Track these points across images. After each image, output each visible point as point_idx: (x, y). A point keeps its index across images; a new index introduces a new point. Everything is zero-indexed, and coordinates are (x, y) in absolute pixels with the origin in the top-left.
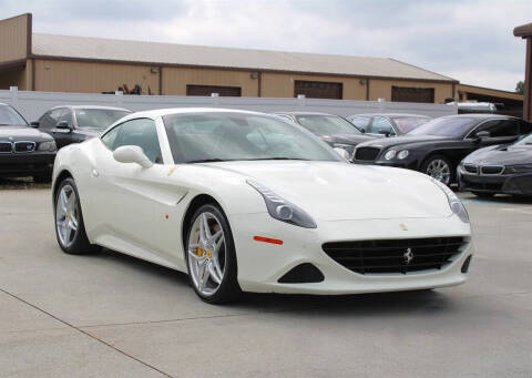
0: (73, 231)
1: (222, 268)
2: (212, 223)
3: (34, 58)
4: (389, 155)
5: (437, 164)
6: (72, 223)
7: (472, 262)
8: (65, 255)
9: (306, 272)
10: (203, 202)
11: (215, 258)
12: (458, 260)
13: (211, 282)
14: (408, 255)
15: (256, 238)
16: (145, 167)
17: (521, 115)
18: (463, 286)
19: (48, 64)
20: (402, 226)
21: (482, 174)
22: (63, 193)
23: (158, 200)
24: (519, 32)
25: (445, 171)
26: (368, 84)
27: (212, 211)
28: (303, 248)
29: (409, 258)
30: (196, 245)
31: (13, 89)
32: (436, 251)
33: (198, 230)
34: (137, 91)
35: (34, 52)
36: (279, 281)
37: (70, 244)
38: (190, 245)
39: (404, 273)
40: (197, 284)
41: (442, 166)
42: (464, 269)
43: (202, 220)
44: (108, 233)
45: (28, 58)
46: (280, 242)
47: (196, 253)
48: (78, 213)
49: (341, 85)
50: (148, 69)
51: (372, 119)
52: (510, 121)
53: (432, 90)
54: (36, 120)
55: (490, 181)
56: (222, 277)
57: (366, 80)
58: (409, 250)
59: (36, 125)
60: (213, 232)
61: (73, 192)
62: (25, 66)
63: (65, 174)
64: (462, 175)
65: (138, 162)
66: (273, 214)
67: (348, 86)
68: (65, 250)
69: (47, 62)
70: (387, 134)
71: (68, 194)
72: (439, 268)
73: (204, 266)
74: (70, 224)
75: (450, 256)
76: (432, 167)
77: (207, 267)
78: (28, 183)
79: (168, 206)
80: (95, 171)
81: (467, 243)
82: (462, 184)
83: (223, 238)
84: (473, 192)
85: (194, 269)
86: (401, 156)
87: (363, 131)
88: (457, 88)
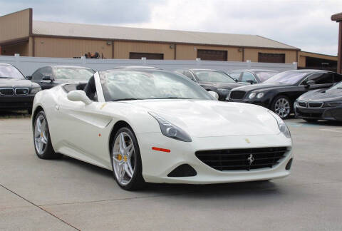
0: (44, 144)
1: (133, 168)
2: (127, 139)
3: (34, 36)
4: (251, 96)
5: (281, 101)
6: (44, 139)
7: (293, 163)
8: (39, 159)
9: (185, 170)
10: (121, 126)
11: (129, 161)
12: (284, 162)
13: (126, 176)
14: (251, 158)
15: (153, 148)
16: (87, 104)
17: (336, 70)
18: (287, 178)
19: (42, 40)
20: (247, 140)
21: (309, 108)
22: (38, 120)
23: (95, 124)
24: (334, 18)
25: (287, 106)
26: (243, 51)
27: (127, 131)
28: (183, 154)
29: (251, 161)
30: (117, 153)
31: (17, 55)
32: (269, 156)
33: (119, 143)
34: (96, 56)
35: (34, 32)
36: (169, 176)
37: (43, 153)
38: (114, 153)
39: (248, 170)
40: (118, 177)
41: (285, 102)
42: (288, 167)
43: (121, 137)
44: (66, 146)
45: (30, 36)
46: (169, 151)
47: (118, 158)
48: (47, 133)
49: (226, 52)
50: (105, 42)
51: (242, 73)
52: (329, 74)
53: (284, 55)
54: (31, 75)
55: (315, 112)
56: (133, 173)
57: (242, 49)
58: (251, 155)
59: (30, 78)
60: (127, 144)
61: (44, 120)
62: (28, 41)
63: (40, 109)
64: (297, 108)
65: (82, 101)
66: (164, 133)
67: (231, 53)
68: (40, 156)
69: (42, 39)
70: (252, 82)
71: (42, 121)
72: (271, 167)
73: (122, 166)
74: (42, 140)
75: (278, 159)
76: (278, 103)
77: (124, 168)
78: (24, 114)
79: (100, 128)
80: (57, 107)
81: (289, 151)
82: (297, 114)
83: (133, 148)
84: (304, 119)
85: (116, 168)
86: (259, 96)
87: (236, 81)
88: (299, 53)
